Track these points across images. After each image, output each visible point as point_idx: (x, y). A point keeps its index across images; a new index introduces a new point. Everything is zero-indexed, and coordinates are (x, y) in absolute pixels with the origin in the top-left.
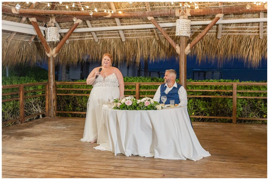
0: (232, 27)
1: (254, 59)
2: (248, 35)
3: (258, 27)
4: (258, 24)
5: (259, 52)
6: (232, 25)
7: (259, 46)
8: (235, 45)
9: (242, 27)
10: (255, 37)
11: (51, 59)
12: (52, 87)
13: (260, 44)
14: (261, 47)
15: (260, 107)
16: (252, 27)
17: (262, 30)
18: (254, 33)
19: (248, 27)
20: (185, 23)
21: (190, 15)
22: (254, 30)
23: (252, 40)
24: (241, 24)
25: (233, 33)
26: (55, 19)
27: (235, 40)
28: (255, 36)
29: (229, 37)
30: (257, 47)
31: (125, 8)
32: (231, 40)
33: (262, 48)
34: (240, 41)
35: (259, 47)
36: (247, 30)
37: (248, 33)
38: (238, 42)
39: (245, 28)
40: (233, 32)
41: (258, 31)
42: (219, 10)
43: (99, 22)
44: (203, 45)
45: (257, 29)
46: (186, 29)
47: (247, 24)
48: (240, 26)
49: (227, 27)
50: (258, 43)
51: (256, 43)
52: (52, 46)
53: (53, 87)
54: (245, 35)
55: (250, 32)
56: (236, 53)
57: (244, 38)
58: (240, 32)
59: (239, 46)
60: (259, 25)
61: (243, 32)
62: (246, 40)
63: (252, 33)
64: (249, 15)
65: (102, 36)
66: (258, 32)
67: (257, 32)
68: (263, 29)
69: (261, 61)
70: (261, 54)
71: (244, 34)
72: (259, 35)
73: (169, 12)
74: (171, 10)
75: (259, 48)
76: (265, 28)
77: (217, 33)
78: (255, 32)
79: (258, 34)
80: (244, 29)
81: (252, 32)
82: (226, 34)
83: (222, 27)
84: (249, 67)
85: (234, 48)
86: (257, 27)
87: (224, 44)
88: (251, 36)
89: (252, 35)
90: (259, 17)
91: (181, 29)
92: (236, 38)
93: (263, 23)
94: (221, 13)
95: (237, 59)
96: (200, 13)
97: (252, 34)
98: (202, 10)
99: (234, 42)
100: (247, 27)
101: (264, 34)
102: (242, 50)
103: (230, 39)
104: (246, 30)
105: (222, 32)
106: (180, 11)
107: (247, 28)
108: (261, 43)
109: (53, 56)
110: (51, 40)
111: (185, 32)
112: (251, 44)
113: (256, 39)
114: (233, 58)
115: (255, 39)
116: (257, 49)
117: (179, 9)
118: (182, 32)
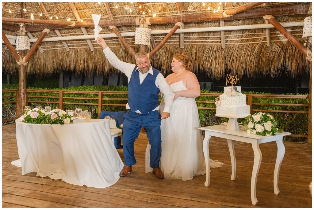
0: (194, 37)
6: (194, 34)
7: (221, 56)
9: (204, 36)
11: (21, 67)
12: (22, 95)
16: (213, 37)
20: (143, 31)
21: (150, 24)
22: (216, 40)
23: (215, 50)
24: (202, 33)
26: (25, 29)
29: (192, 46)
30: (220, 58)
31: (90, 17)
32: (194, 50)
37: (210, 43)
40: (196, 42)
41: (220, 40)
42: (178, 18)
43: (67, 32)
44: (167, 55)
46: (144, 38)
47: (209, 33)
49: (189, 37)
50: (220, 53)
52: (23, 54)
53: (24, 94)
55: (212, 42)
57: (207, 48)
58: (202, 42)
64: (210, 24)
65: (73, 46)
66: (220, 42)
69: (224, 71)
71: (206, 44)
72: (221, 45)
73: (130, 21)
74: (131, 19)
75: (222, 58)
77: (179, 42)
78: (217, 42)
79: (220, 44)
80: (206, 38)
81: (215, 42)
82: (189, 44)
83: (185, 36)
87: (188, 53)
90: (220, 26)
91: (139, 38)
92: (199, 48)
93: (224, 32)
94: (180, 21)
96: (160, 21)
98: (161, 19)
100: (208, 36)
101: (226, 44)
103: (193, 48)
105: (185, 42)
106: (140, 20)
109: (23, 64)
110: (20, 49)
111: (144, 41)
117: (139, 18)
118: (140, 40)
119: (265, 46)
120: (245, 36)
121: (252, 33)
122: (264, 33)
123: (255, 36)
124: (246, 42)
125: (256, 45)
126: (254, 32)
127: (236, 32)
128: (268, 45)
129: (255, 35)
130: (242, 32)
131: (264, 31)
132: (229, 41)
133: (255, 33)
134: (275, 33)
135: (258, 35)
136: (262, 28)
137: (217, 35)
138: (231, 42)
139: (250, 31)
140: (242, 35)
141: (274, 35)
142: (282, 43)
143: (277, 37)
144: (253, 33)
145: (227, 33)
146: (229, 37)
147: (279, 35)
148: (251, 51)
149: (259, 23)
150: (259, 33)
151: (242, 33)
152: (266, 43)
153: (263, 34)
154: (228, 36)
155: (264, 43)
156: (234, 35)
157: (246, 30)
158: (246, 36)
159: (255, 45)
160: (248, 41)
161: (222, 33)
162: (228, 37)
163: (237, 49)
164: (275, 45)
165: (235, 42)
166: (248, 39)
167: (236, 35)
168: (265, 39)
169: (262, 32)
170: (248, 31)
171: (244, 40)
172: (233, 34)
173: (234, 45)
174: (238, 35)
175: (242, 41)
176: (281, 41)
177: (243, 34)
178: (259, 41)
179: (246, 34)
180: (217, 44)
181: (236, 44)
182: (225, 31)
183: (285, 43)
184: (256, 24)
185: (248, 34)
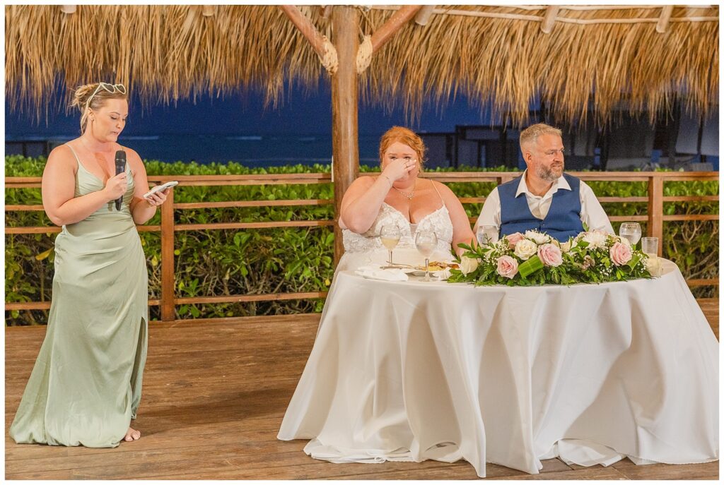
2: (507, 21)
89: (520, 20)
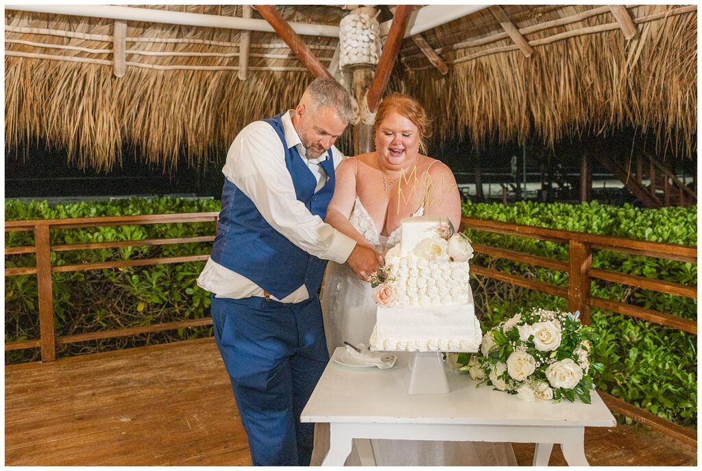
0: (17, 30)
1: (99, 139)
3: (110, 40)
4: (110, 30)
5: (112, 120)
7: (111, 99)
8: (30, 94)
9: (53, 32)
10: (100, 70)
13: (116, 96)
14: (119, 104)
15: (127, 283)
16: (88, 36)
17: (122, 50)
18: (96, 58)
19: (76, 36)
25: (23, 51)
27: (29, 77)
28: (98, 67)
33: (124, 108)
34: (49, 80)
35: (111, 104)
36: (73, 45)
37: (75, 56)
38: (40, 84)
39: (65, 39)
41: (108, 51)
45: (107, 44)
48: (48, 27)
50: (108, 92)
51: (104, 92)
54: (66, 61)
55: (81, 54)
56: (36, 118)
57: (62, 72)
58: (46, 50)
59: (47, 98)
60: (111, 33)
61: (59, 52)
62: (71, 79)
63: (88, 57)
66: (110, 56)
67: (105, 56)
68: (126, 49)
70: (118, 126)
71: (61, 57)
72: (111, 67)
76: (131, 44)
78: (99, 56)
79: (108, 62)
81: (90, 55)
84: (83, 165)
85: (29, 104)
86: (106, 38)
88: (85, 66)
93: (125, 25)
95: (43, 140)
97: (89, 60)
99: (28, 84)
100: (70, 34)
101: (128, 63)
102: (57, 110)
104: (66, 45)
107: (70, 38)
108: (119, 91)
112: (89, 94)
113: (102, 76)
114: (26, 134)
115: (99, 76)
116: (108, 109)
119: (233, 81)
120: (184, 45)
121: (203, 39)
122: (234, 45)
123: (212, 47)
124: (184, 63)
125: (211, 77)
126: (208, 39)
127: (158, 31)
128: (241, 78)
129: (210, 45)
130: (176, 32)
131: (234, 38)
132: (135, 57)
133: (213, 43)
134: (260, 48)
135: (218, 49)
136: (231, 30)
137: (100, 32)
138: (143, 58)
139: (200, 33)
140: (176, 44)
141: (255, 52)
142: (270, 75)
143: (261, 58)
144: (207, 42)
145: (133, 29)
146: (138, 44)
147: (266, 53)
148: (199, 90)
149: (223, 13)
150: (221, 44)
151: (177, 38)
152: (235, 71)
153: (231, 46)
154: (135, 39)
155: (231, 71)
156: (152, 40)
157: (189, 28)
158: (188, 48)
159: (208, 75)
160: (189, 60)
161: (120, 28)
162: (134, 43)
163: (159, 83)
164: (255, 79)
165: (153, 60)
166: (191, 57)
167: (158, 40)
168: (235, 60)
169: (229, 41)
170: (193, 32)
171: (180, 59)
172: (151, 36)
173: (149, 69)
174: (164, 40)
175: (174, 60)
176: (268, 71)
177: (180, 40)
178: (219, 65)
179: (186, 40)
180: (98, 61)
181: (156, 67)
182: (130, 23)
183: (278, 76)
184: (217, 14)
185: (192, 41)
